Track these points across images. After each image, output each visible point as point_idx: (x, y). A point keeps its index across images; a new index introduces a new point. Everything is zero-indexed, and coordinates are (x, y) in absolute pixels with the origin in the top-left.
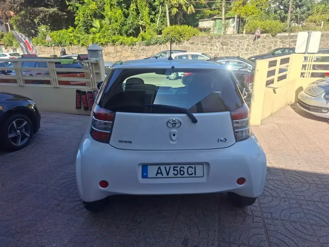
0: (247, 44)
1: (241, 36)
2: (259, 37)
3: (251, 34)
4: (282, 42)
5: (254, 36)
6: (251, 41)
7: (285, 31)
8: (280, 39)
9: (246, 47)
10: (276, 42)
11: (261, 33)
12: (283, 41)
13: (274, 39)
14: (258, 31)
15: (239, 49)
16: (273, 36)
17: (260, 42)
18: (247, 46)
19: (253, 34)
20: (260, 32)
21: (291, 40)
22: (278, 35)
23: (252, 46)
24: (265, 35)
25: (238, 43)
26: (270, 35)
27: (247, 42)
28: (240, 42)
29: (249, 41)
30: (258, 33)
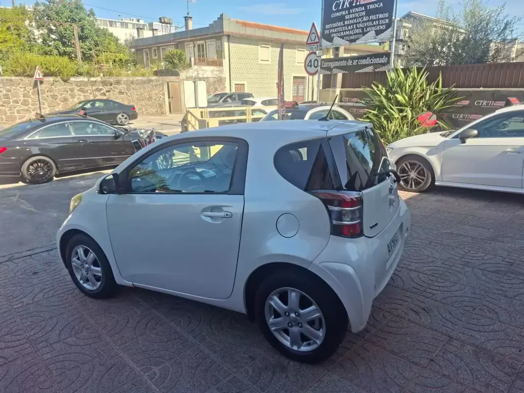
0: (22, 93)
1: (7, 80)
2: (41, 82)
3: (26, 76)
4: (81, 90)
5: (33, 80)
6: (30, 89)
7: (81, 74)
8: (77, 85)
9: (22, 98)
10: (72, 90)
11: (44, 76)
12: (82, 88)
13: (68, 87)
14: (39, 71)
15: (10, 101)
16: (65, 81)
17: (46, 90)
18: (24, 96)
19: (31, 76)
20: (43, 74)
21: (94, 88)
22: (72, 79)
23: (32, 96)
24: (51, 79)
25: (4, 92)
26: (59, 78)
27: (22, 90)
28: (9, 91)
29: (25, 88)
30: (38, 74)
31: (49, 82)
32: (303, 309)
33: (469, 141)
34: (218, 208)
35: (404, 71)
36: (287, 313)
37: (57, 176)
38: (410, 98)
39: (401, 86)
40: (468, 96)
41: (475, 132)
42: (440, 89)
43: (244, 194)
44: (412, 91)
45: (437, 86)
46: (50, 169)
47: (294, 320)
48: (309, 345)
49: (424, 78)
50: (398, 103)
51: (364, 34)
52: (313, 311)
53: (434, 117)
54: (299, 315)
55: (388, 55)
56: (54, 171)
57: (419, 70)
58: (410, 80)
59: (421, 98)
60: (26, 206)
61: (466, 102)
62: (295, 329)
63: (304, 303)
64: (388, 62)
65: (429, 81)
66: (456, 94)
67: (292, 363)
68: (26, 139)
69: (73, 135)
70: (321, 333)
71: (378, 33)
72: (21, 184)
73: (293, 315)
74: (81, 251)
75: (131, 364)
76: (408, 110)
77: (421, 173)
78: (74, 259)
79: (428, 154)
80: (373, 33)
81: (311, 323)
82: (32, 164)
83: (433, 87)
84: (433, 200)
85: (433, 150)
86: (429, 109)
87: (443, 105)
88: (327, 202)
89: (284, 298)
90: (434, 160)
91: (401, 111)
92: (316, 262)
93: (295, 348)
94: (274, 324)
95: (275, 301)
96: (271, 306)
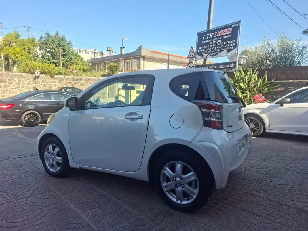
0: (27, 82)
1: (20, 75)
2: (38, 77)
3: (30, 73)
4: (60, 83)
5: (34, 76)
6: (32, 80)
7: (61, 74)
8: (58, 80)
9: (27, 85)
10: (55, 82)
11: (40, 74)
12: (60, 82)
13: (52, 80)
14: (38, 71)
15: (20, 87)
16: (52, 77)
17: (40, 82)
18: (28, 84)
19: (33, 73)
20: (40, 73)
21: (67, 81)
22: (56, 76)
23: (32, 85)
24: (44, 76)
25: (17, 81)
26: (48, 75)
27: (28, 80)
28: (20, 81)
29: (29, 80)
30: (37, 73)
31: (42, 77)
32: (184, 174)
33: (285, 105)
34: (135, 113)
35: (244, 71)
36: (174, 178)
37: (41, 123)
38: (248, 86)
39: (243, 79)
40: (283, 85)
41: (289, 100)
42: (266, 82)
43: (150, 105)
44: (249, 82)
45: (264, 79)
46: (37, 118)
47: (179, 182)
48: (188, 200)
49: (256, 74)
50: (241, 88)
51: (221, 51)
52: (191, 176)
53: (263, 97)
54: (182, 179)
55: (235, 63)
56: (40, 120)
57: (253, 71)
58: (248, 76)
59: (255, 86)
60: (21, 136)
61: (282, 89)
62: (180, 189)
63: (185, 171)
64: (235, 67)
65: (259, 76)
66: (276, 84)
67: (177, 212)
68: (26, 100)
69: (53, 100)
70: (196, 191)
71: (229, 51)
72: (20, 126)
73: (178, 179)
74: (51, 147)
75: (75, 209)
76: (248, 92)
77: (257, 125)
78: (46, 153)
79: (261, 113)
80: (226, 51)
81: (190, 184)
82: (27, 115)
83: (262, 80)
84: (264, 141)
85: (264, 111)
86: (260, 92)
87: (268, 90)
88: (201, 107)
89: (173, 169)
90: (264, 117)
91: (243, 93)
92: (194, 142)
93: (179, 202)
94: (166, 187)
95: (167, 171)
96: (164, 174)
